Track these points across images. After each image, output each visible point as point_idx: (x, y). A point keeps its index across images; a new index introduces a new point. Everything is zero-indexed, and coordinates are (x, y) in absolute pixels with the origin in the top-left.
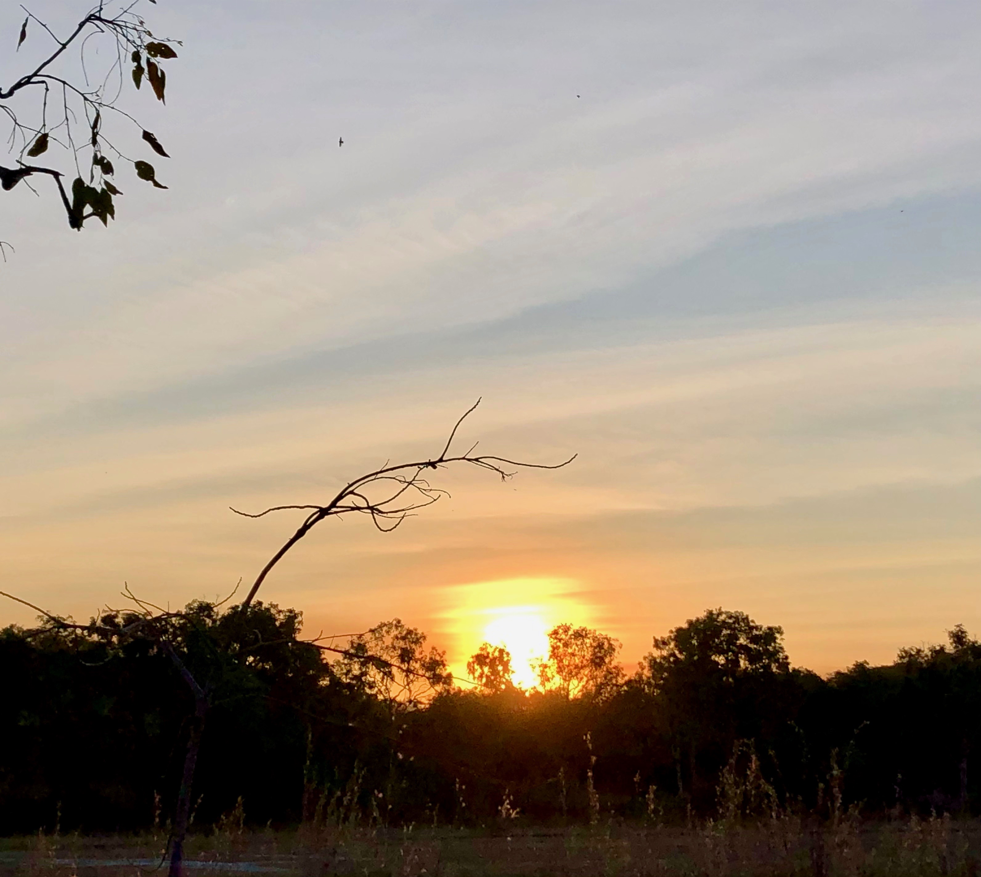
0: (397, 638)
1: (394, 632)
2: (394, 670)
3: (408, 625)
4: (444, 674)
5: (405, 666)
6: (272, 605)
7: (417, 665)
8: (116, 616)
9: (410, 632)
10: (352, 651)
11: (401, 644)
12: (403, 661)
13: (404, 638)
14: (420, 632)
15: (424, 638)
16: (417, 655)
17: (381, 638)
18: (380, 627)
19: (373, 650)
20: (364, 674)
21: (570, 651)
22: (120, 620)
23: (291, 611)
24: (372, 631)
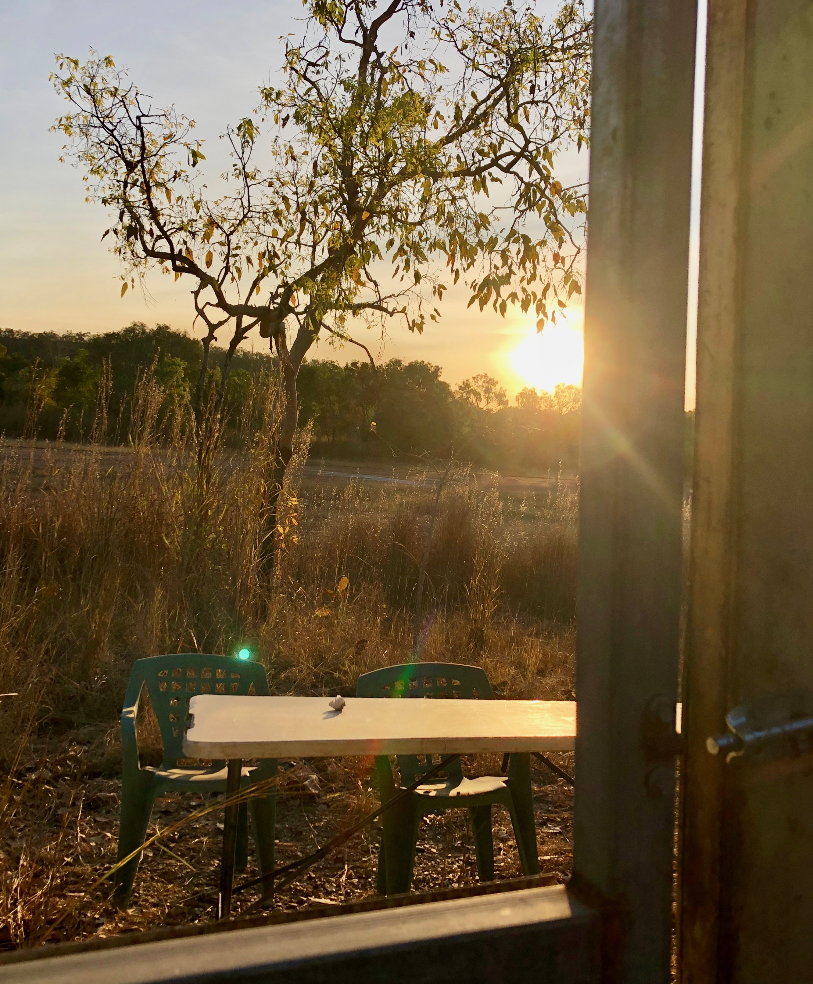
0: (484, 382)
1: (484, 379)
2: (482, 397)
3: (490, 376)
4: (505, 400)
5: (487, 396)
6: (428, 363)
7: (493, 395)
8: (357, 363)
9: (491, 380)
10: (463, 386)
11: (486, 385)
12: (486, 393)
13: (487, 382)
14: (495, 380)
15: (497, 383)
16: (493, 391)
17: (477, 382)
18: (477, 376)
19: (473, 386)
20: (468, 398)
21: (564, 394)
22: (359, 365)
23: (437, 367)
24: (474, 378)
